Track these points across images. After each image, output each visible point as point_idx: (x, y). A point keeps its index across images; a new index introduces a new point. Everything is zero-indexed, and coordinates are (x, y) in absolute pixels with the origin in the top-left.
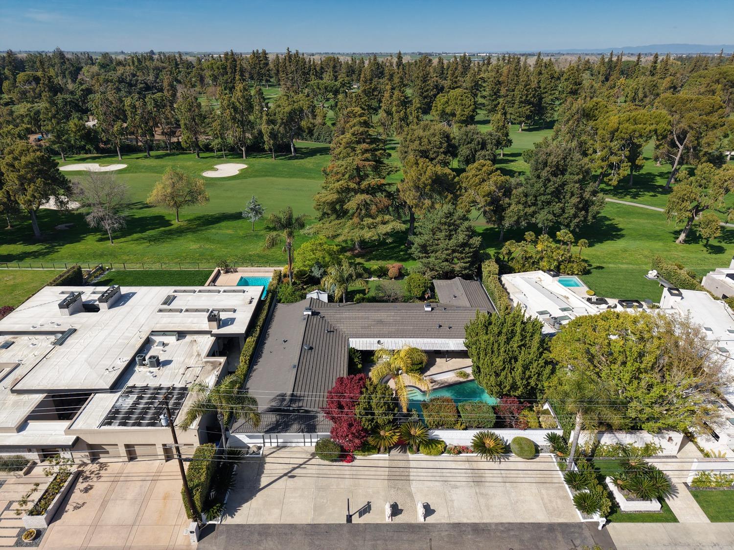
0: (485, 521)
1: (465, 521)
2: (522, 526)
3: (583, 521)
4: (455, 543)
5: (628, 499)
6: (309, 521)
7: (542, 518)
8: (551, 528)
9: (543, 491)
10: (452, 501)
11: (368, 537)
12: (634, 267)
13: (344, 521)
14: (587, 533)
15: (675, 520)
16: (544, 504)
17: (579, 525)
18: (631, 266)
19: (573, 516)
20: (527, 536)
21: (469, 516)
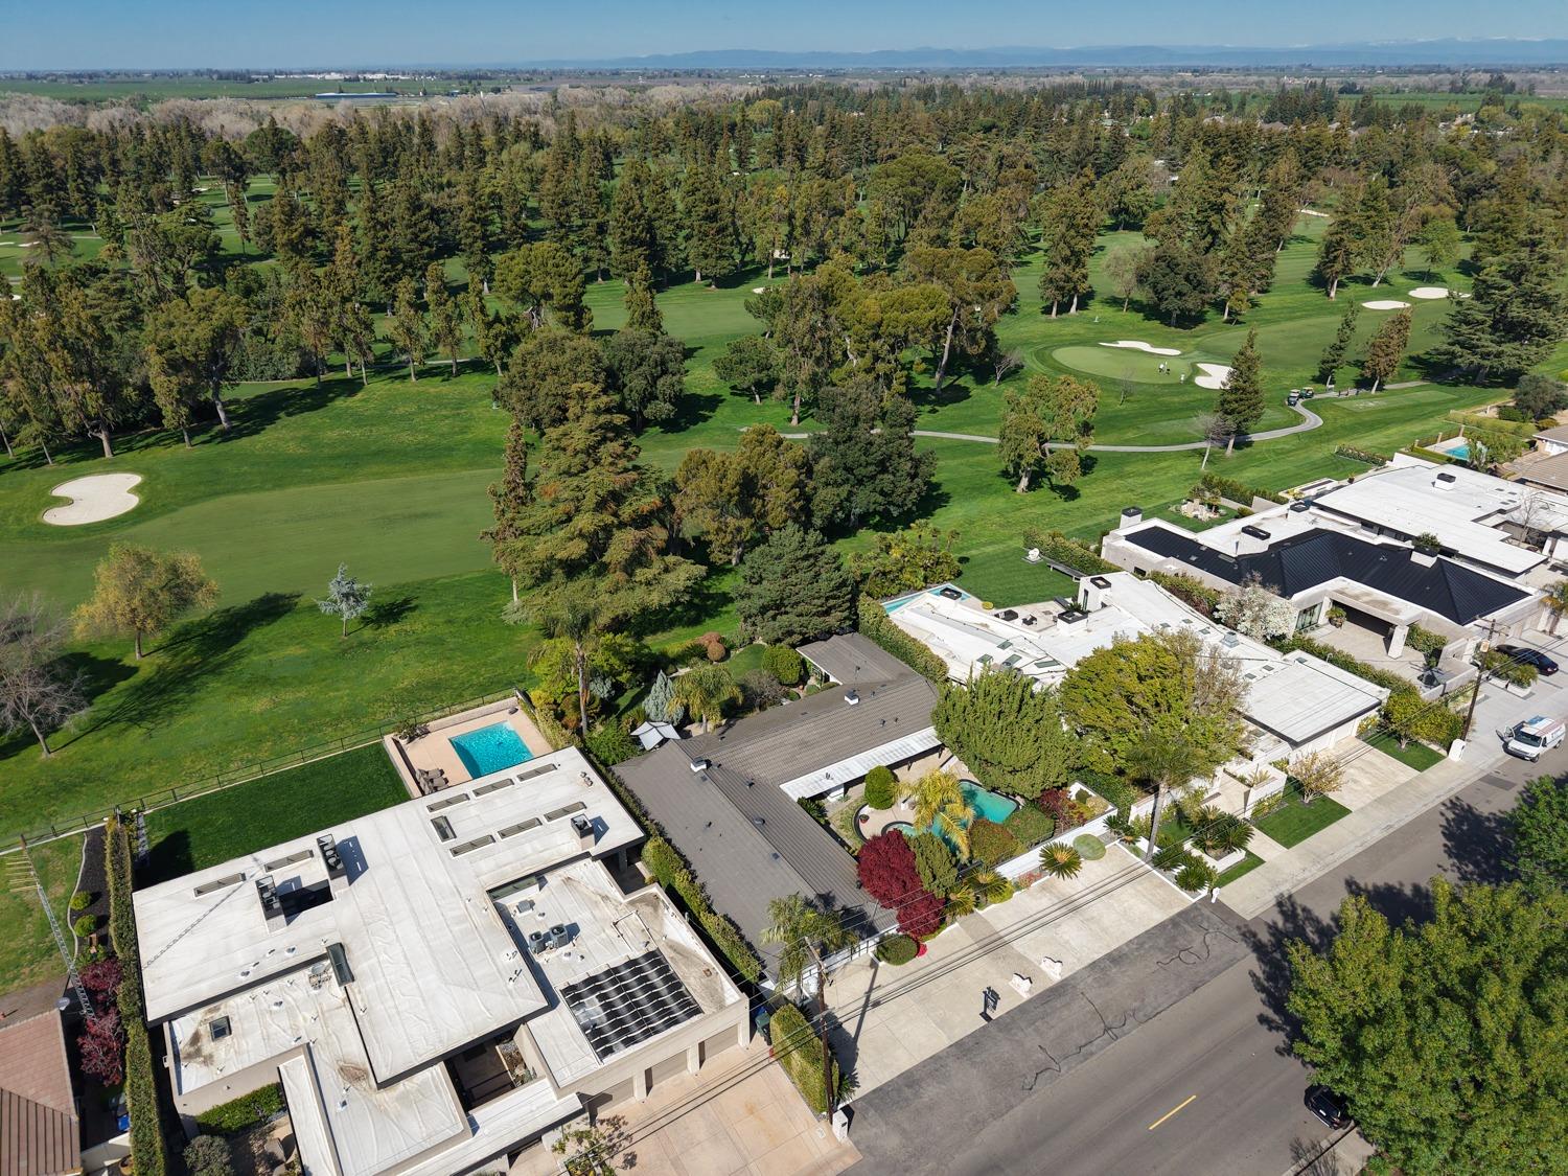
0: (1114, 947)
1: (1097, 957)
2: (1149, 934)
3: (1194, 901)
4: (1108, 984)
5: (1218, 858)
6: (948, 1043)
7: (1159, 917)
8: (1175, 921)
9: (1139, 888)
10: (1067, 942)
11: (1023, 1025)
12: (1001, 546)
13: (984, 1022)
14: (1206, 912)
15: (1261, 862)
16: (1150, 900)
17: (1194, 907)
18: (997, 547)
19: (1183, 900)
20: (1161, 942)
21: (1098, 951)
